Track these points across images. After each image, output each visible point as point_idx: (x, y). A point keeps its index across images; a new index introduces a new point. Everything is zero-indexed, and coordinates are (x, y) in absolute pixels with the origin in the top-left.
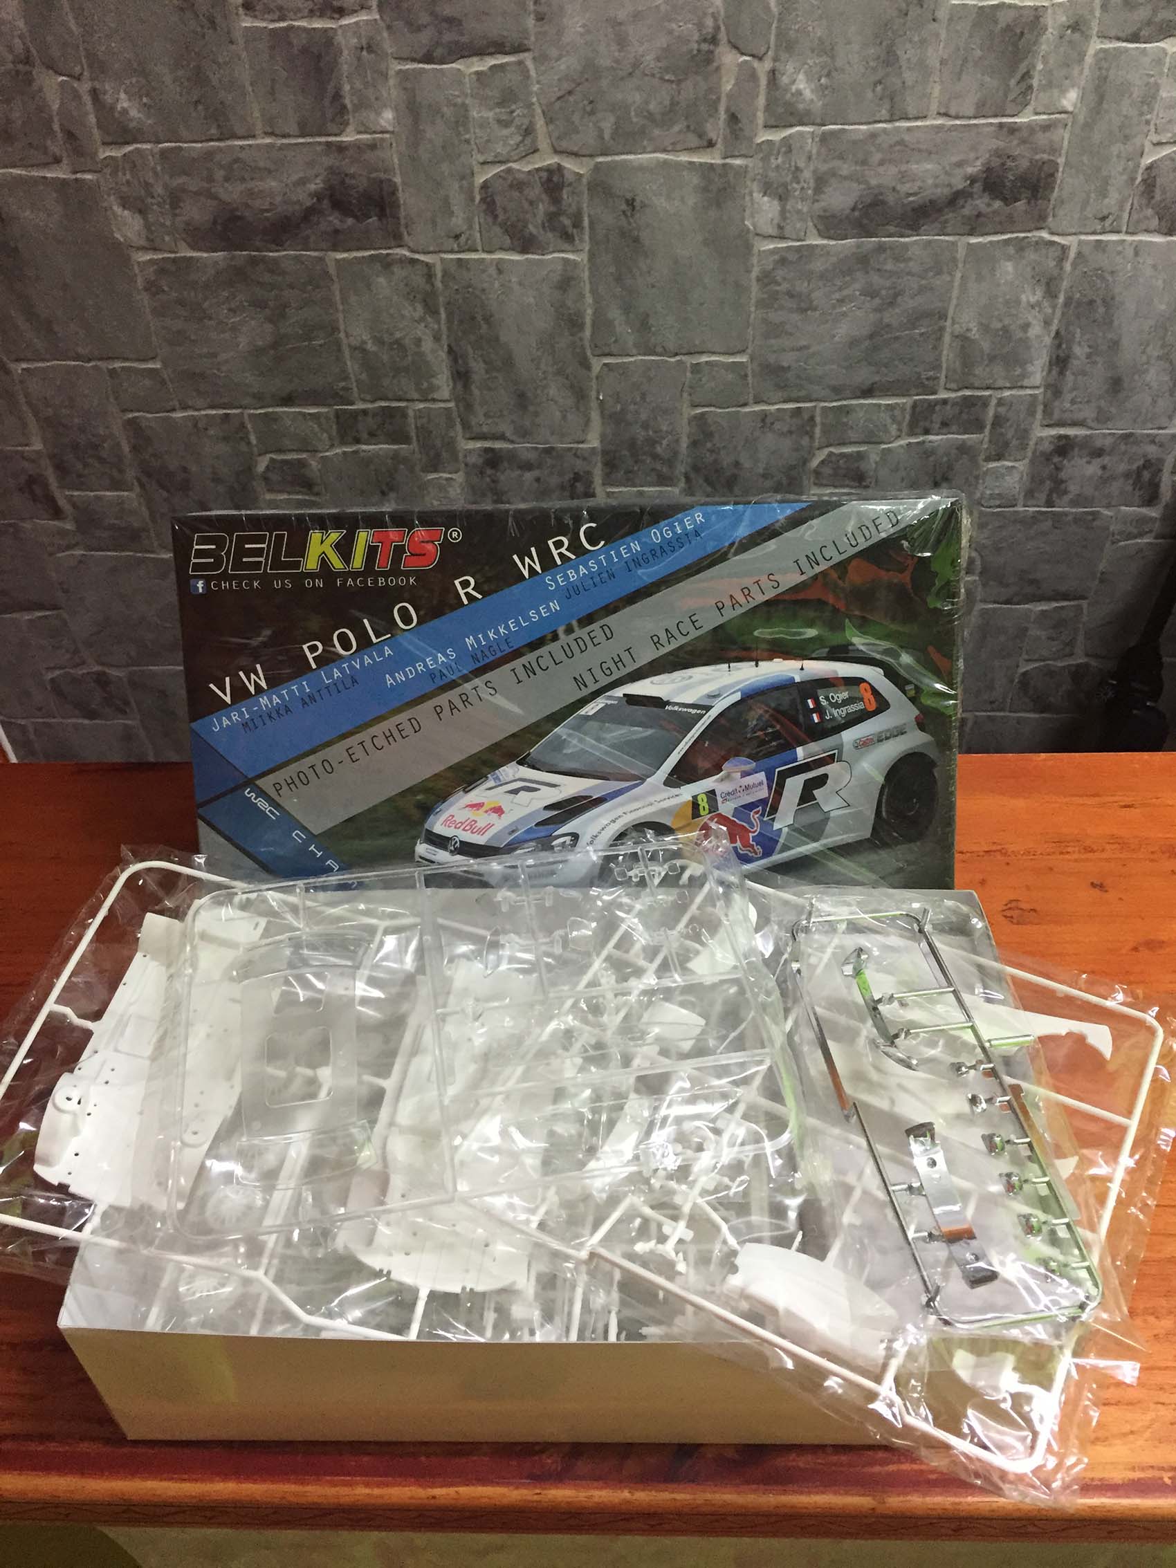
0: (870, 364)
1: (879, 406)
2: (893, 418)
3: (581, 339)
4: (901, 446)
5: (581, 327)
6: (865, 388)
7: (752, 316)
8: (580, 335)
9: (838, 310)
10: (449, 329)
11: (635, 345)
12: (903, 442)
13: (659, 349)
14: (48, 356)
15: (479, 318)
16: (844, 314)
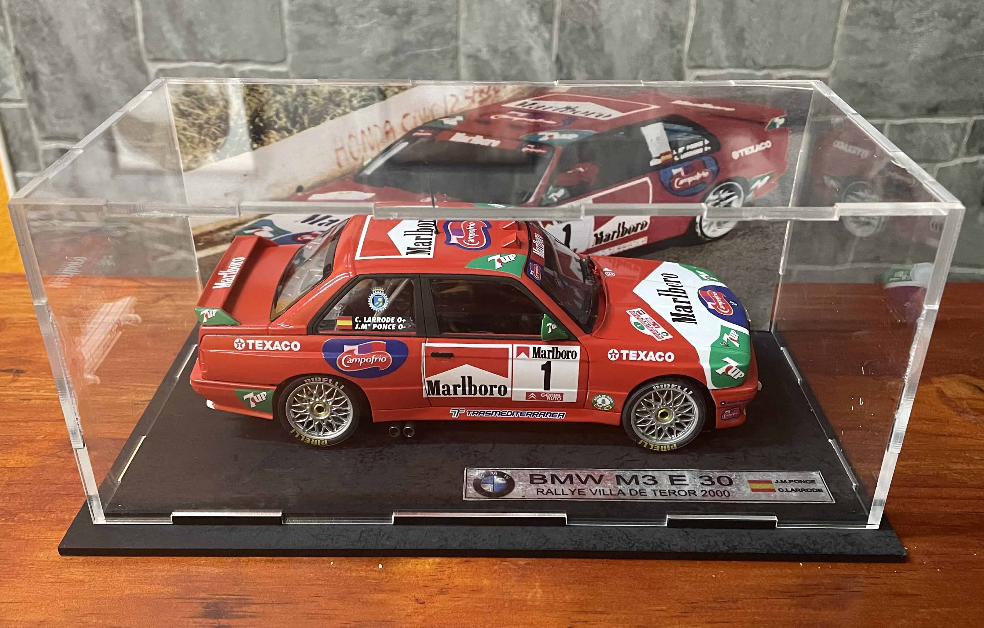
0: (938, 83)
1: (941, 125)
2: (953, 138)
3: (679, 51)
4: (956, 166)
5: (681, 39)
6: (930, 106)
7: (839, 33)
8: (679, 46)
9: (917, 30)
10: (560, 39)
11: (728, 58)
12: (958, 161)
13: (749, 63)
14: (184, 57)
15: (588, 27)
16: (921, 34)
